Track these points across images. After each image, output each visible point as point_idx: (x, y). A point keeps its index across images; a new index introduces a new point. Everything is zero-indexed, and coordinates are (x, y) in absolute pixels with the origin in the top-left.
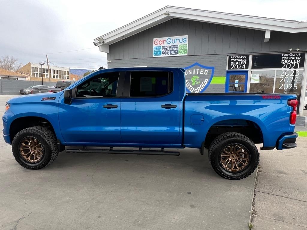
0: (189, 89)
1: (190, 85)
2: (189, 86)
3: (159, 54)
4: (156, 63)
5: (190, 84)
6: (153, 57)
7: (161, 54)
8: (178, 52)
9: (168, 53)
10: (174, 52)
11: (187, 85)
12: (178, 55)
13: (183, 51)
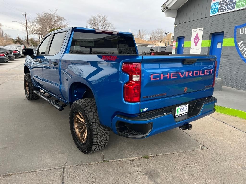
0: (242, 53)
1: (245, 48)
2: (243, 49)
3: (216, 12)
4: (212, 22)
5: (244, 46)
6: (210, 16)
7: (217, 12)
8: (235, 6)
9: (225, 8)
10: (232, 6)
11: (241, 48)
12: (235, 9)
13: (242, 3)
